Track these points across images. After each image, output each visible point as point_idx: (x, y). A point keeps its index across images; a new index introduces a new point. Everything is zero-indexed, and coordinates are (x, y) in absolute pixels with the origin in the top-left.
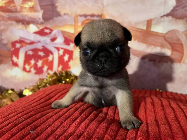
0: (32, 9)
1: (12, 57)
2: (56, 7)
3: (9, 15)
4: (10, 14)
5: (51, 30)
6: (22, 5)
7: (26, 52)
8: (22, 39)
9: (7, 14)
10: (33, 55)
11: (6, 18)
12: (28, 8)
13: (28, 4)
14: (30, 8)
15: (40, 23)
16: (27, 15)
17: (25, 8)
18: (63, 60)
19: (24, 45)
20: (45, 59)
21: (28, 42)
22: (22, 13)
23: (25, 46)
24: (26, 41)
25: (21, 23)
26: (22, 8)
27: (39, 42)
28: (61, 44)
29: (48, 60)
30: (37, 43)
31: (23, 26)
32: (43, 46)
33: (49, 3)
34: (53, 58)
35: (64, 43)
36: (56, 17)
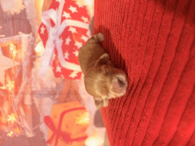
0: (18, 46)
1: (71, 78)
2: (16, 14)
3: (25, 77)
4: (23, 75)
5: (42, 25)
6: (14, 59)
7: (66, 60)
8: (52, 63)
9: (23, 78)
10: (69, 52)
11: (28, 80)
12: (17, 52)
13: (12, 51)
14: (16, 48)
15: (33, 39)
16: (25, 54)
17: (17, 54)
18: (75, 13)
19: (57, 61)
20: (74, 37)
21: (54, 56)
22: (23, 59)
23: (59, 60)
24: (54, 58)
25: (34, 62)
26: (17, 59)
27: (54, 42)
28: (58, 14)
29: (75, 33)
30: (56, 45)
31: (37, 60)
32: (60, 37)
33: (11, 23)
34: (73, 27)
35: (57, 9)
36: (27, 16)
